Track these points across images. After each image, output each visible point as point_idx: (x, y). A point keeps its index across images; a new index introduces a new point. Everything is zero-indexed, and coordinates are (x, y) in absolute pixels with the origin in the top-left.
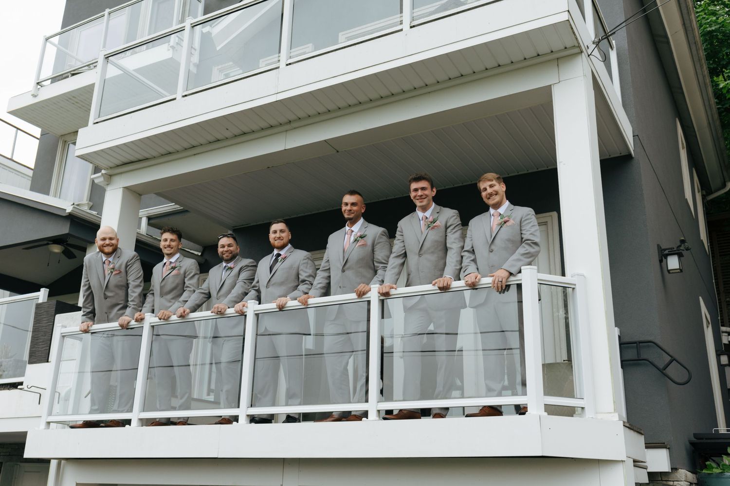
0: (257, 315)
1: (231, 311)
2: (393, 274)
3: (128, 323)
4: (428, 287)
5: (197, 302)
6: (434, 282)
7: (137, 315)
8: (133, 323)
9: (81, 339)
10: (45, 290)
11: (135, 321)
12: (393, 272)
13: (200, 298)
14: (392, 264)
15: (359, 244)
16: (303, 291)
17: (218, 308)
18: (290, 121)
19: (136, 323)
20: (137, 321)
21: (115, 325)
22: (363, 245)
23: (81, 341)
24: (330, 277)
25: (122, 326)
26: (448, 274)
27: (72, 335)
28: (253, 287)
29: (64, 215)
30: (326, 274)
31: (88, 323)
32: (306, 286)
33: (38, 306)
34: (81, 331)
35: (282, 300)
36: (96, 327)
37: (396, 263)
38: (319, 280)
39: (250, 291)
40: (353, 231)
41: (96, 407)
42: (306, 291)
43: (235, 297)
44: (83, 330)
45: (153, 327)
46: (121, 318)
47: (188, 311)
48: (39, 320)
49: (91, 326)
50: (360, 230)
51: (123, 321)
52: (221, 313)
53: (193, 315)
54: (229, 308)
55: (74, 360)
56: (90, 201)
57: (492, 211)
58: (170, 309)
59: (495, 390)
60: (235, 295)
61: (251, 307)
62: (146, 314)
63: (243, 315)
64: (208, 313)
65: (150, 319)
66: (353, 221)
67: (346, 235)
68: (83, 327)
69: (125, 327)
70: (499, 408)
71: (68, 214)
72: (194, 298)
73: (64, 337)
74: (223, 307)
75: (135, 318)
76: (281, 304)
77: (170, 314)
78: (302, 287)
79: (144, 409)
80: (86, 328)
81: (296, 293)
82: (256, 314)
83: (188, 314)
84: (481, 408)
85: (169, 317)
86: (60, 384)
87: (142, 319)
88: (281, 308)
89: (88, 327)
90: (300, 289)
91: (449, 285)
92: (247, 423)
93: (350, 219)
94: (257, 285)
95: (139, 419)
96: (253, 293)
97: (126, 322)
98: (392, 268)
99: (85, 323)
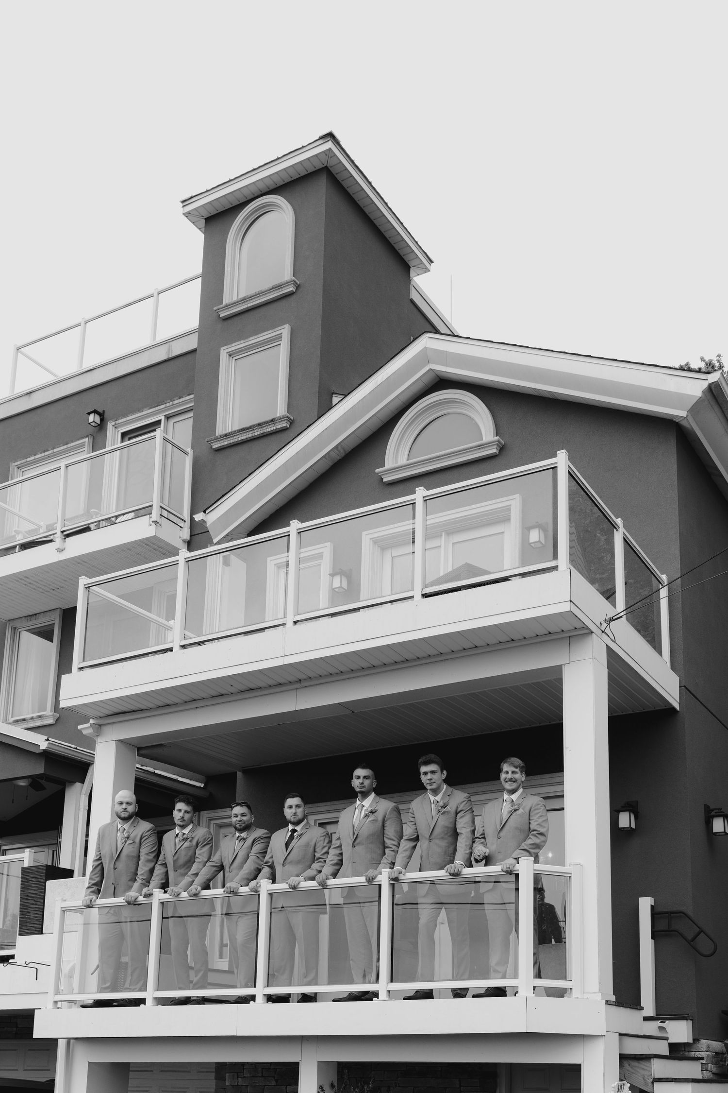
0: (271, 895)
1: (244, 890)
2: (404, 857)
3: (136, 899)
4: (441, 873)
5: (208, 877)
6: (446, 868)
7: (145, 890)
8: (141, 899)
9: (82, 913)
10: (30, 851)
11: (144, 897)
12: (404, 855)
13: (212, 872)
14: (405, 846)
15: (370, 819)
16: (316, 870)
17: (230, 887)
18: (300, 680)
19: (145, 899)
20: (145, 896)
21: (120, 900)
22: (373, 820)
23: (82, 914)
24: (341, 854)
25: (129, 903)
26: (459, 861)
27: (75, 910)
28: (266, 863)
29: (37, 752)
30: (338, 852)
31: (91, 897)
32: (320, 864)
33: (25, 871)
34: (84, 906)
35: (293, 880)
36: (100, 902)
37: (408, 846)
38: (332, 857)
39: (263, 867)
40: (363, 806)
41: (108, 984)
42: (320, 869)
43: (248, 873)
44: (85, 905)
45: (163, 903)
46: (127, 894)
47: (199, 888)
48: (26, 887)
49: (95, 901)
50: (371, 806)
51: (130, 898)
52: (234, 893)
53: (205, 893)
54: (241, 886)
55: (76, 931)
56: (55, 712)
57: (506, 796)
58: (179, 886)
59: (500, 972)
60: (247, 872)
61: (265, 885)
62: (154, 890)
63: (256, 893)
64: (219, 891)
65: (159, 895)
66: (365, 795)
67: (357, 810)
68: (85, 902)
69: (133, 903)
70: (504, 989)
71: (42, 751)
72: (205, 873)
73: (64, 911)
74: (235, 886)
75: (143, 893)
76: (293, 885)
77: (180, 890)
78: (316, 866)
79: (158, 988)
80: (88, 903)
81: (310, 872)
82: (269, 893)
83: (199, 892)
84: (486, 988)
85: (178, 895)
86: (64, 958)
87: (151, 895)
88: (294, 888)
89: (91, 901)
90: (313, 868)
91: (460, 872)
92: (264, 1003)
93: (361, 792)
94: (271, 860)
95: (154, 998)
96: (266, 871)
97: (133, 899)
98: (404, 851)
99: (87, 898)
